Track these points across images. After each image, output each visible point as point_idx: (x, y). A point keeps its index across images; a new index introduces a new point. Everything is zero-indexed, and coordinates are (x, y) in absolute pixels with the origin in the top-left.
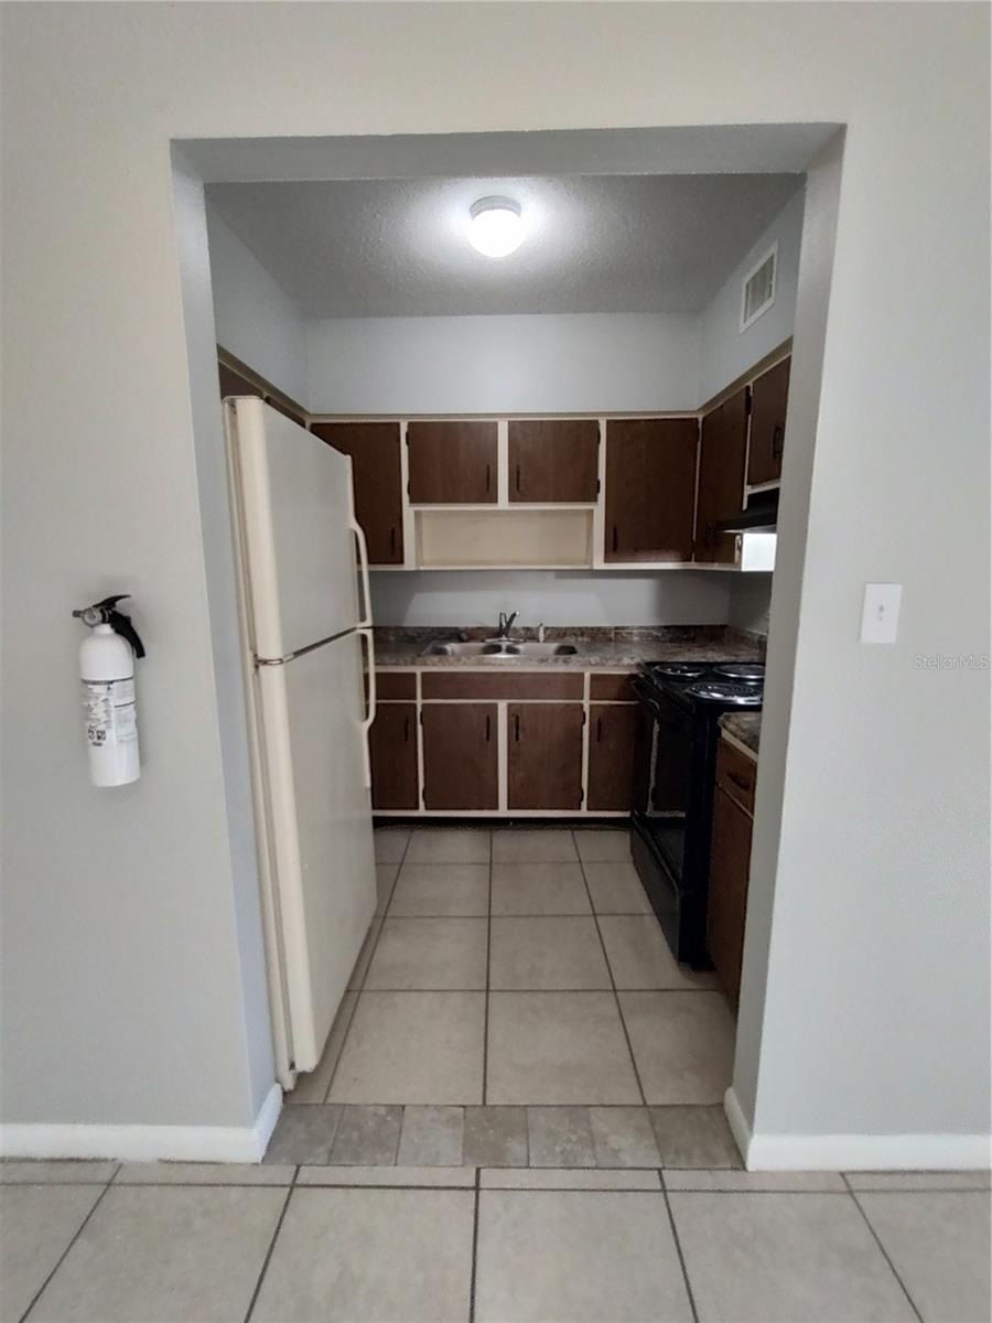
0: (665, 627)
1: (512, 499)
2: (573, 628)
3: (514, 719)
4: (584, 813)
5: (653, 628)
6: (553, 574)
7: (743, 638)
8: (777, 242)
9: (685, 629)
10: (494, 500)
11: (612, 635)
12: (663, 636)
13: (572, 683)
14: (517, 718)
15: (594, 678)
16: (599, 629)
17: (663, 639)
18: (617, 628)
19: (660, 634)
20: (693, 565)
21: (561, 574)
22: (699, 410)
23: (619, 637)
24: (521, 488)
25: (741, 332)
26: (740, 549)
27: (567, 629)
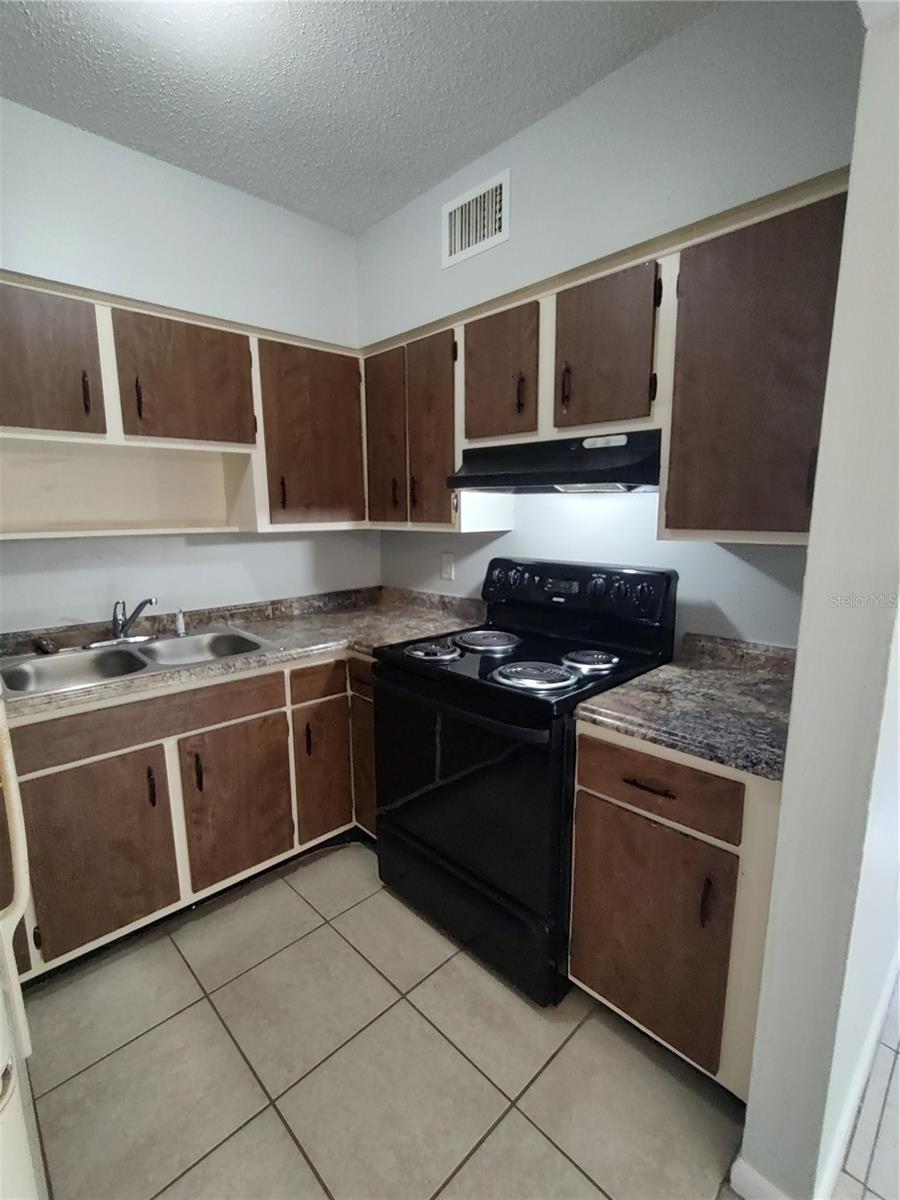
0: (325, 595)
1: (129, 429)
2: (218, 610)
3: (191, 760)
4: (298, 849)
5: (314, 597)
6: (183, 540)
7: (414, 599)
8: (508, 170)
9: (346, 594)
10: (100, 428)
11: (269, 612)
12: (325, 605)
13: (267, 688)
14: (197, 757)
15: (295, 675)
16: (252, 606)
17: (324, 609)
18: (273, 603)
19: (321, 604)
20: (366, 525)
21: (193, 539)
22: (359, 350)
23: (278, 612)
24: (143, 414)
25: (444, 267)
26: (457, 508)
27: (210, 611)
